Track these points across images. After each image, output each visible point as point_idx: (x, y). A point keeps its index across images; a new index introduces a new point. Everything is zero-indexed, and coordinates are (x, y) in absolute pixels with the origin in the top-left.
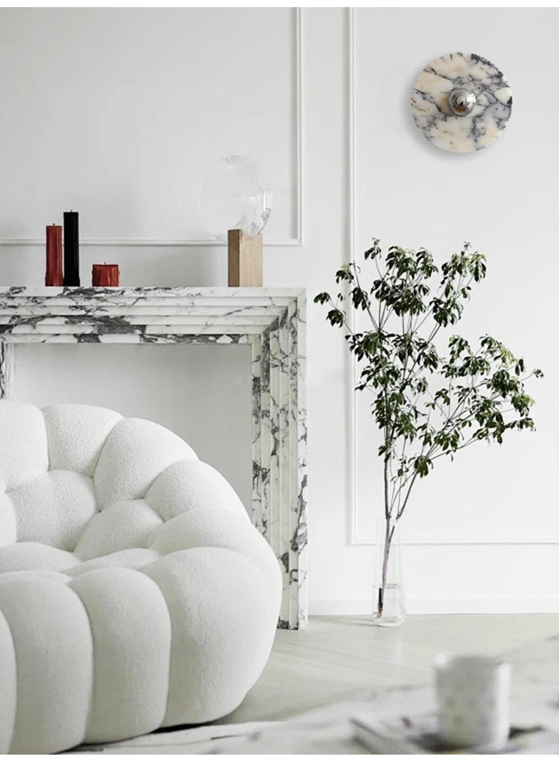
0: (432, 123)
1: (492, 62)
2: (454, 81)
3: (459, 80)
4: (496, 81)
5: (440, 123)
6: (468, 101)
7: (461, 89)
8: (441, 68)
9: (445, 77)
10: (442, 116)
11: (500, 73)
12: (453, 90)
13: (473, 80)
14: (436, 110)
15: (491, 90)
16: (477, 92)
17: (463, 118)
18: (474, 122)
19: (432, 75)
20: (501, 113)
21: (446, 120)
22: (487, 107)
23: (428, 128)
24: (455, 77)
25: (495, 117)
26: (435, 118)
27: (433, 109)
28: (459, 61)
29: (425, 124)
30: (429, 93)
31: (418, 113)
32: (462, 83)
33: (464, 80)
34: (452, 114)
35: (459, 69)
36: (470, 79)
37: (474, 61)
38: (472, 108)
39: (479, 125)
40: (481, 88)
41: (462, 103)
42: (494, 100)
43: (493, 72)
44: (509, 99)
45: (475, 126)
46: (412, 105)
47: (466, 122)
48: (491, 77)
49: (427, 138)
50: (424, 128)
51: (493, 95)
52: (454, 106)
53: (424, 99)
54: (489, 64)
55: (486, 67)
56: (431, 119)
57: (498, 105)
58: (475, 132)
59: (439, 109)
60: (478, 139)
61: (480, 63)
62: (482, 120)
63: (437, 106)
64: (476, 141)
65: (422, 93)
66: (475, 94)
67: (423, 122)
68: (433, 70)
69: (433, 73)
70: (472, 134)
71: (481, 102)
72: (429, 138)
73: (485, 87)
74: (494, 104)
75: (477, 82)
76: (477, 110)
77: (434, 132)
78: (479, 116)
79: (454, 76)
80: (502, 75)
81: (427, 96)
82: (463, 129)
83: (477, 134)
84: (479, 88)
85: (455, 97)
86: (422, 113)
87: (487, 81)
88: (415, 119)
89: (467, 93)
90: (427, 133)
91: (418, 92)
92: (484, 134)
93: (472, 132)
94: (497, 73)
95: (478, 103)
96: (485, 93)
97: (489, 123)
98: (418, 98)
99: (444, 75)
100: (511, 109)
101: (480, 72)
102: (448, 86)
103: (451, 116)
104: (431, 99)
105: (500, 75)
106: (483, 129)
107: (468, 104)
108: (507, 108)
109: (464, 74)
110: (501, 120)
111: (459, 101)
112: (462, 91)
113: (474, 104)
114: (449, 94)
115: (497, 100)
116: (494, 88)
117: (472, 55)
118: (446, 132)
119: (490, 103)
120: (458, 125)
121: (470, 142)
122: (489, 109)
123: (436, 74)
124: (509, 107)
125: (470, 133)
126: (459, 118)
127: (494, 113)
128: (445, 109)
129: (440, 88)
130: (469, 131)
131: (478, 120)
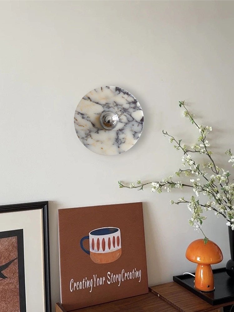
0: (88, 135)
1: (129, 93)
2: (103, 106)
3: (107, 105)
4: (133, 105)
5: (94, 135)
6: (113, 119)
7: (109, 111)
8: (94, 97)
9: (97, 103)
10: (95, 130)
11: (135, 100)
12: (103, 112)
13: (117, 105)
14: (91, 126)
15: (129, 112)
16: (120, 113)
17: (110, 131)
18: (117, 134)
19: (88, 102)
20: (137, 128)
21: (98, 133)
22: (126, 124)
23: (86, 138)
24: (105, 104)
25: (132, 131)
26: (90, 131)
27: (89, 125)
28: (107, 92)
29: (84, 135)
30: (86, 114)
31: (79, 128)
32: (109, 107)
33: (111, 105)
34: (102, 129)
35: (107, 98)
36: (115, 104)
37: (118, 92)
38: (116, 125)
39: (121, 136)
40: (122, 111)
41: (109, 121)
42: (131, 119)
43: (130, 99)
44: (142, 118)
45: (118, 137)
46: (75, 122)
47: (112, 134)
48: (129, 103)
49: (85, 145)
50: (83, 138)
51: (131, 115)
52: (104, 123)
53: (83, 118)
54: (127, 94)
55: (126, 96)
56: (88, 132)
57: (134, 123)
58: (118, 141)
59: (94, 125)
60: (120, 146)
61: (122, 94)
62: (123, 133)
63: (92, 124)
64: (119, 147)
65: (82, 114)
66: (118, 115)
67: (83, 134)
68: (89, 98)
69: (89, 100)
70: (116, 143)
71: (122, 121)
72: (86, 145)
73: (125, 110)
74: (131, 121)
75: (119, 106)
76: (120, 126)
77: (90, 141)
78: (121, 130)
79: (103, 102)
80: (137, 102)
81: (85, 116)
82: (110, 139)
83: (119, 142)
84: (121, 111)
85: (104, 117)
86: (82, 128)
87: (126, 106)
88: (77, 132)
89: (112, 114)
90: (85, 142)
91: (79, 113)
92: (124, 143)
93: (116, 141)
94: (133, 100)
95: (120, 121)
96: (125, 114)
97: (128, 135)
98: (79, 118)
99: (97, 101)
100: (142, 125)
101: (122, 100)
102: (100, 109)
103: (102, 130)
104: (88, 119)
105: (135, 102)
106: (123, 139)
107: (113, 121)
108: (140, 125)
109: (111, 101)
110: (136, 132)
111: (107, 119)
112: (110, 113)
113: (117, 121)
114: (100, 114)
115: (133, 119)
116: (131, 110)
117: (116, 88)
118: (98, 141)
119: (129, 121)
120: (107, 136)
121: (115, 148)
122: (127, 125)
123: (91, 101)
124: (142, 123)
125: (114, 142)
126: (107, 132)
127: (131, 127)
128: (98, 125)
129: (94, 111)
130: (113, 140)
131: (120, 132)
